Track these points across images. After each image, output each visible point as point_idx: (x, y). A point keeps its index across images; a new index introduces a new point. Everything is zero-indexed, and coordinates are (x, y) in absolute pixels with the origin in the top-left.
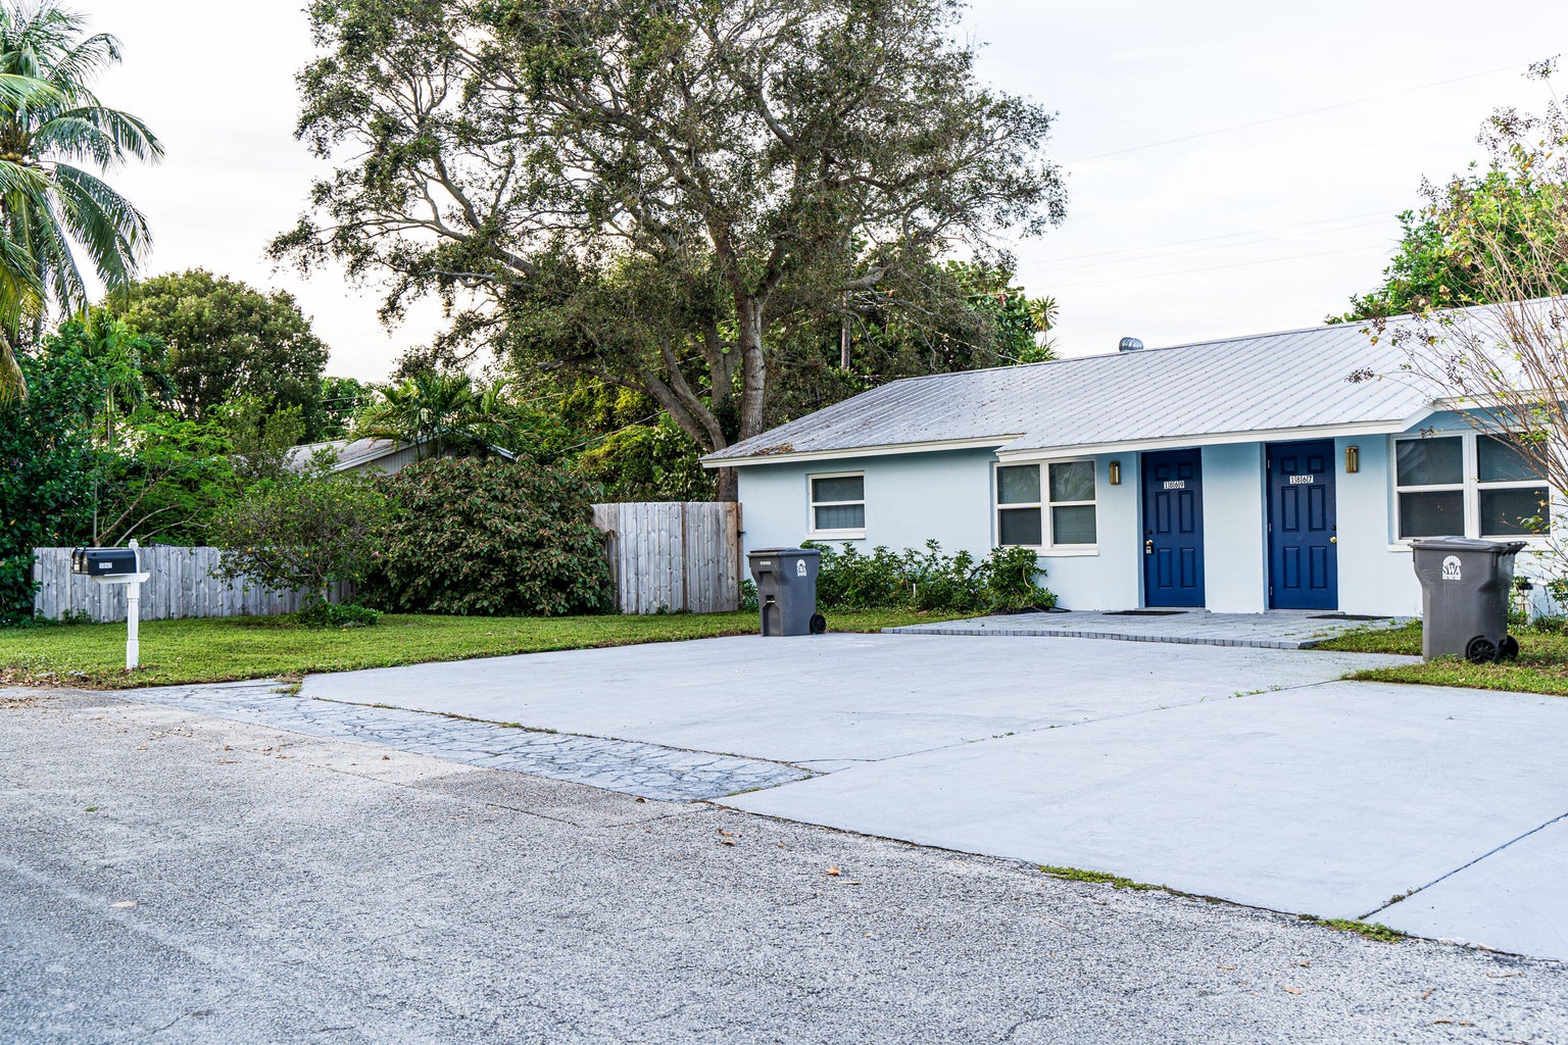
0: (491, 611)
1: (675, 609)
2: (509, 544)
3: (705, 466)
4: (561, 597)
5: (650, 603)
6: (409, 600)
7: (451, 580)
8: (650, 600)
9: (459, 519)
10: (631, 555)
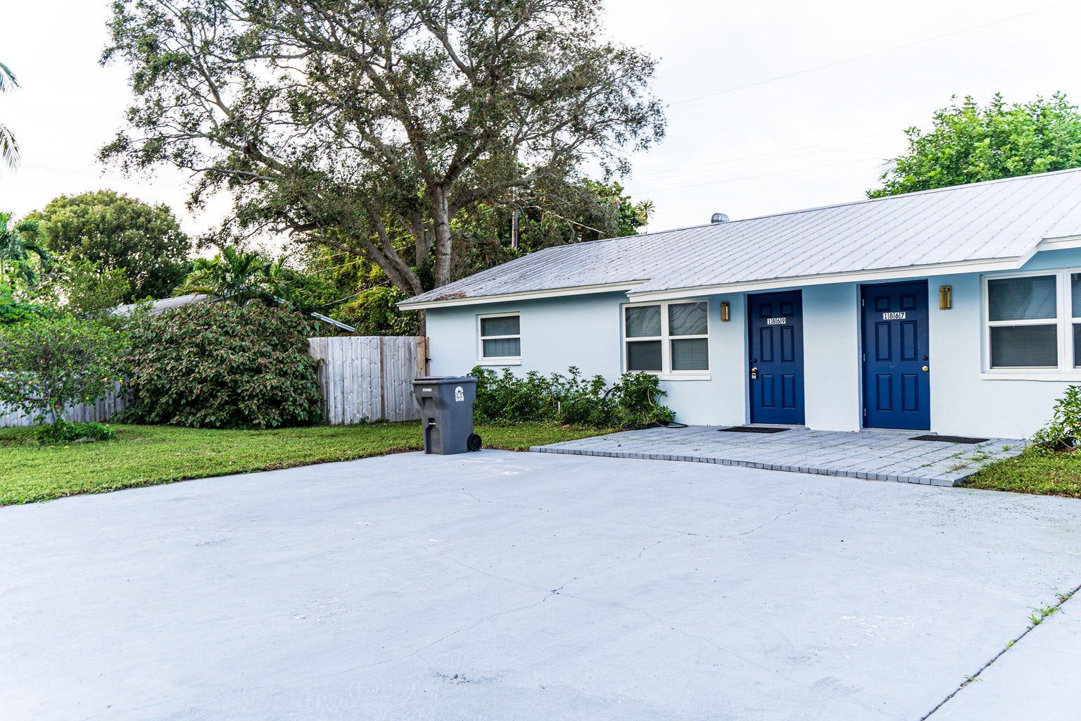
0: (218, 424)
1: (375, 419)
2: (232, 370)
3: (401, 309)
4: (275, 413)
5: (354, 415)
6: (158, 415)
7: (187, 399)
8: (353, 413)
9: (195, 350)
10: (338, 378)
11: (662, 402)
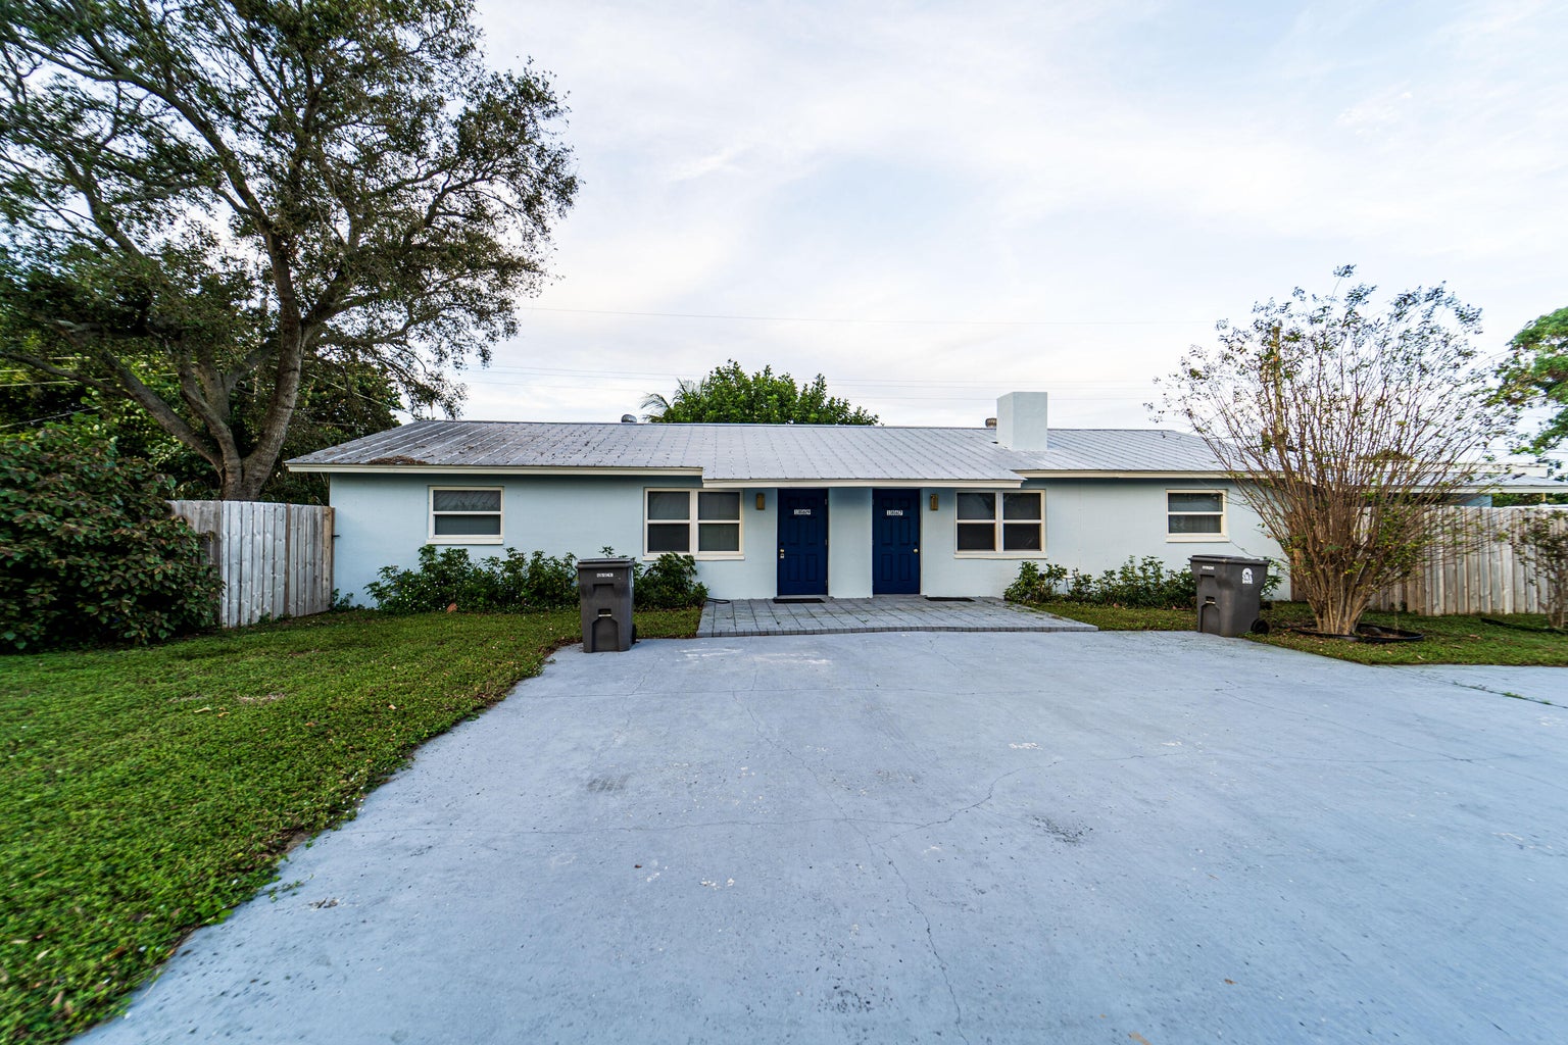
1: (276, 616)
3: (291, 469)
4: (160, 617)
5: (252, 612)
8: (252, 611)
10: (234, 561)
11: (696, 580)
